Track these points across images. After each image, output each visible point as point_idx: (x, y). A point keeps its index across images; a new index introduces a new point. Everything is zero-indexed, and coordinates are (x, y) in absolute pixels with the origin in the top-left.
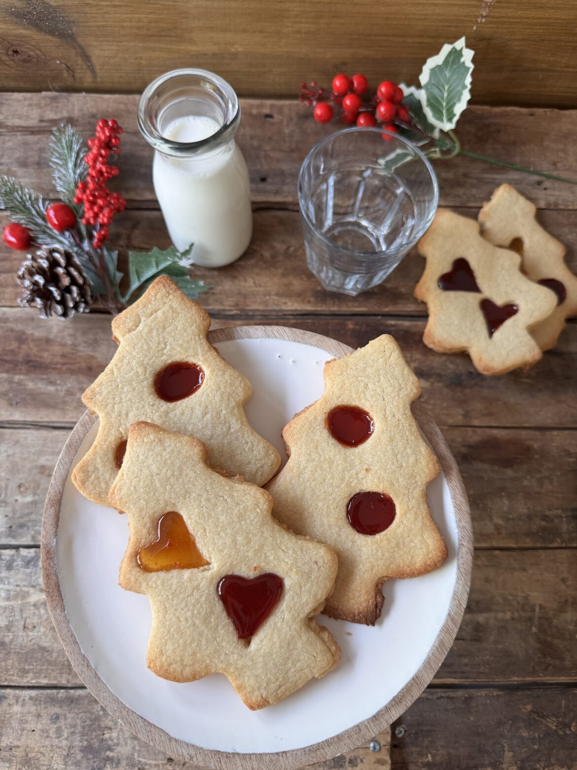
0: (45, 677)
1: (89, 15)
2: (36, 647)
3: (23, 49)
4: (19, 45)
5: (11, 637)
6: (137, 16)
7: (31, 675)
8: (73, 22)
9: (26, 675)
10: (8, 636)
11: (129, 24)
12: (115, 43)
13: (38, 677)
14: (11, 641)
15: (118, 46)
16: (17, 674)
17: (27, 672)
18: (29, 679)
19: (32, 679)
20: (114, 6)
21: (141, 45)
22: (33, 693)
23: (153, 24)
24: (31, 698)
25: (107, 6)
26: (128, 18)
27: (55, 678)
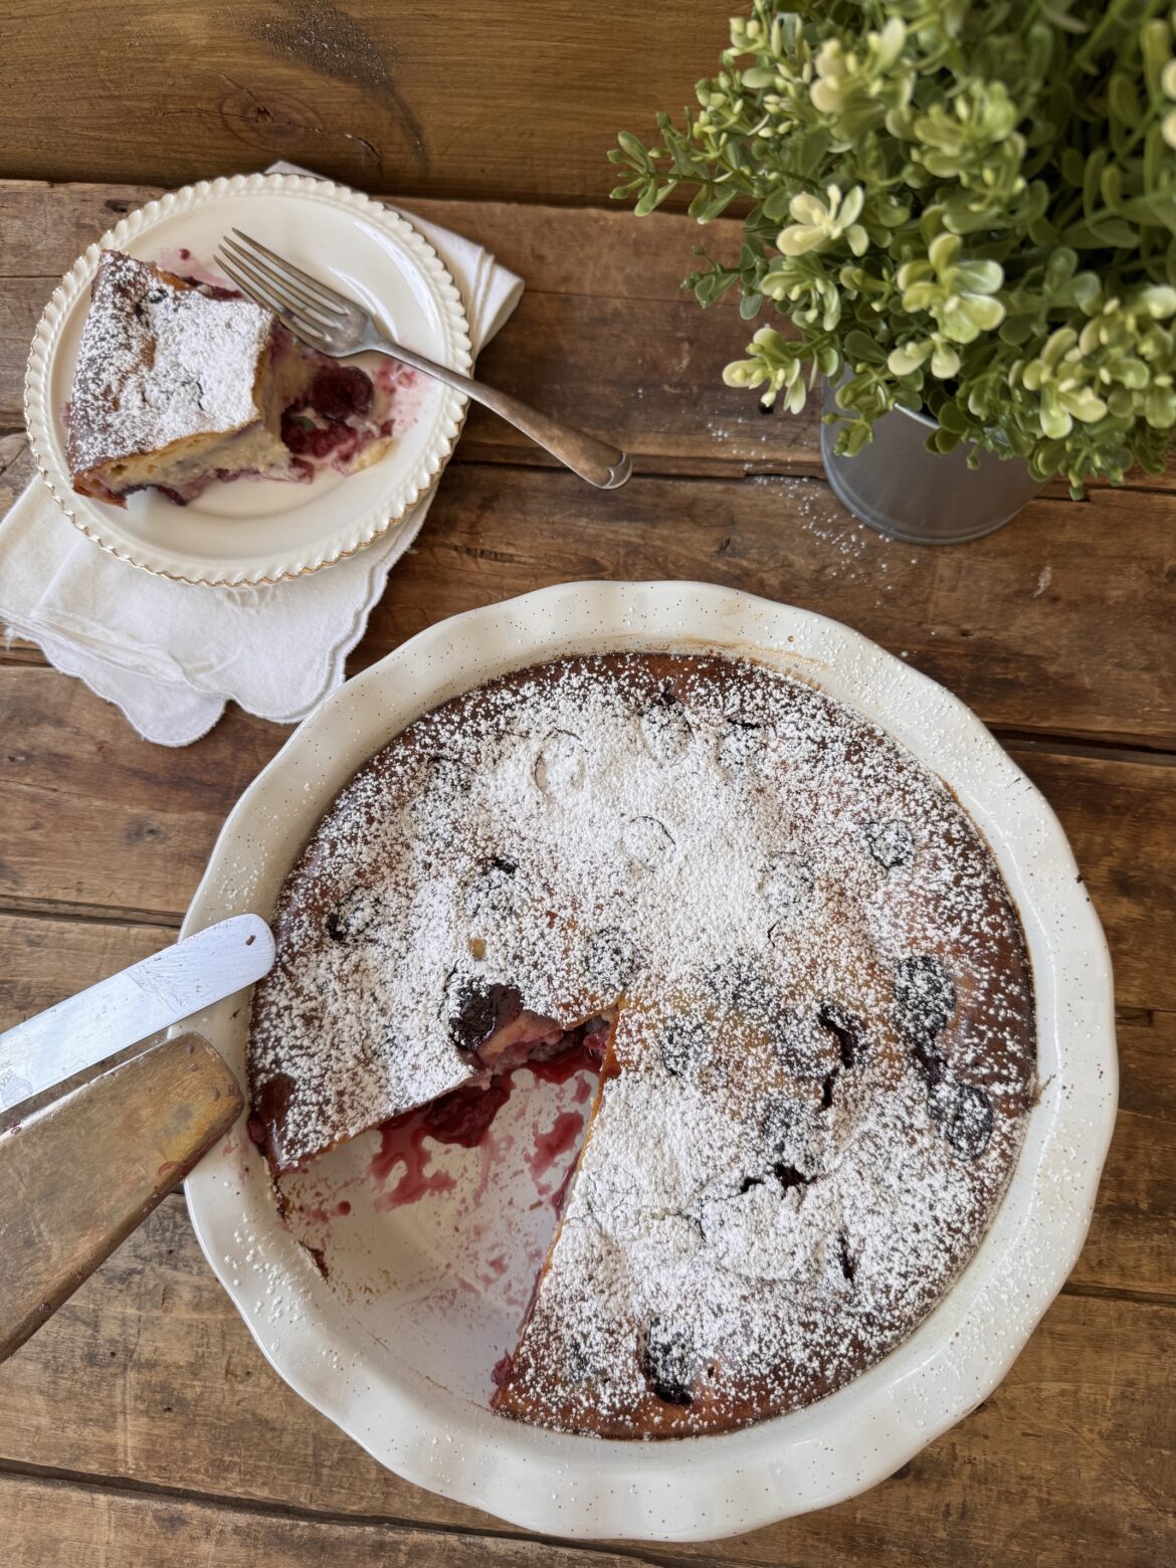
0: (264, 1484)
1: (431, 40)
2: (249, 1416)
3: (279, 108)
4: (272, 100)
5: (198, 1390)
6: (535, 43)
7: (234, 1476)
8: (395, 53)
9: (226, 1475)
10: (193, 1387)
11: (516, 61)
12: (480, 101)
13: (251, 1483)
14: (200, 1398)
15: (486, 106)
16: (206, 1471)
17: (228, 1469)
18: (229, 1484)
19: (236, 1484)
20: (489, 22)
21: (536, 105)
22: (242, 1519)
23: (569, 62)
24: (236, 1530)
25: (474, 21)
26: (515, 47)
27: (286, 1489)
